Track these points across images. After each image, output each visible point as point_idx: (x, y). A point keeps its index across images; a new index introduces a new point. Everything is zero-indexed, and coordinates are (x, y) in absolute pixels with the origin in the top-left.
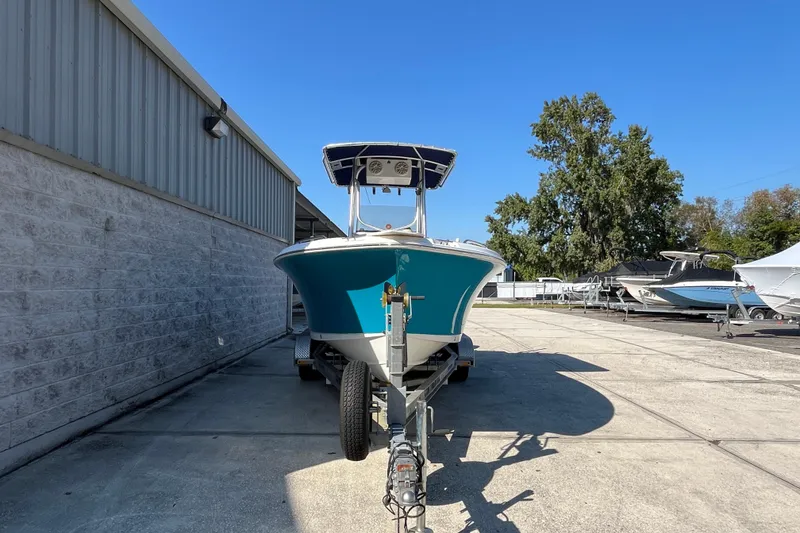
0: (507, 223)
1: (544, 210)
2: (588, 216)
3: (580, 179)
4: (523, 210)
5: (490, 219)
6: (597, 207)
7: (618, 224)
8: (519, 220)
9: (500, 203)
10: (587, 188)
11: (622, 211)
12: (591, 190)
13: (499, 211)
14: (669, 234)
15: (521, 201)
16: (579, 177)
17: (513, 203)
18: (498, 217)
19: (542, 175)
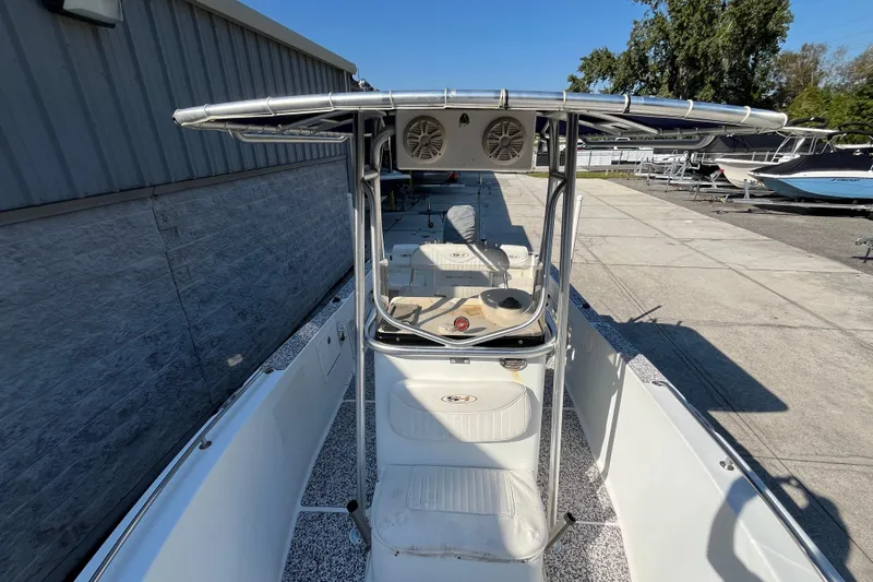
0: (589, 83)
1: (632, 67)
2: (678, 73)
3: (681, 27)
4: (610, 67)
5: (573, 79)
6: (691, 62)
7: (711, 82)
8: (604, 79)
9: (585, 59)
10: (687, 38)
11: (717, 64)
12: (691, 42)
13: (582, 68)
14: (756, 88)
15: (609, 57)
16: (681, 25)
17: (599, 59)
18: (581, 76)
19: (635, 22)
